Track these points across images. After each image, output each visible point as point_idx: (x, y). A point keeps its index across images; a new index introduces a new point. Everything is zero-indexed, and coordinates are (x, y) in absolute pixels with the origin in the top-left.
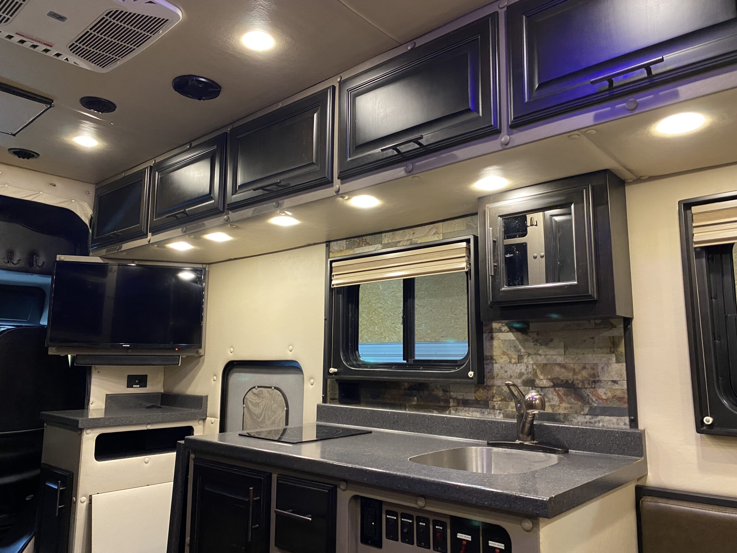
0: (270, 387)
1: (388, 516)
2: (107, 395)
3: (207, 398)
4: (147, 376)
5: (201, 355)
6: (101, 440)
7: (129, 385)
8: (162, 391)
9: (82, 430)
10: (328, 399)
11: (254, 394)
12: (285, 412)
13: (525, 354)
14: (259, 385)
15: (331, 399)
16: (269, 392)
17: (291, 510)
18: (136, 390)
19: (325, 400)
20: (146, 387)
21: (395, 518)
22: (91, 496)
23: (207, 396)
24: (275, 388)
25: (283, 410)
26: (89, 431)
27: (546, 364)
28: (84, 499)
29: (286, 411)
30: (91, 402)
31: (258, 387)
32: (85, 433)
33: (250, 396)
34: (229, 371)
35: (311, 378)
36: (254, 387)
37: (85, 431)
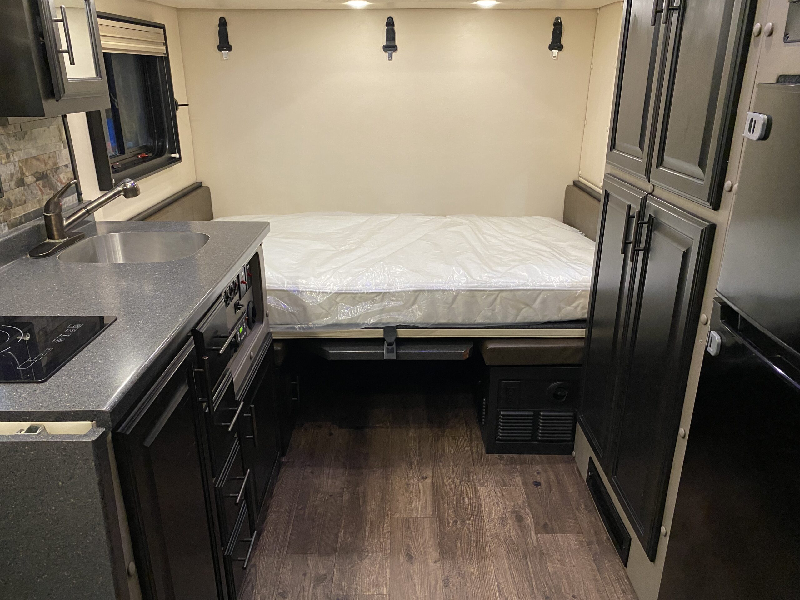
13: (10, 151)
27: (27, 160)
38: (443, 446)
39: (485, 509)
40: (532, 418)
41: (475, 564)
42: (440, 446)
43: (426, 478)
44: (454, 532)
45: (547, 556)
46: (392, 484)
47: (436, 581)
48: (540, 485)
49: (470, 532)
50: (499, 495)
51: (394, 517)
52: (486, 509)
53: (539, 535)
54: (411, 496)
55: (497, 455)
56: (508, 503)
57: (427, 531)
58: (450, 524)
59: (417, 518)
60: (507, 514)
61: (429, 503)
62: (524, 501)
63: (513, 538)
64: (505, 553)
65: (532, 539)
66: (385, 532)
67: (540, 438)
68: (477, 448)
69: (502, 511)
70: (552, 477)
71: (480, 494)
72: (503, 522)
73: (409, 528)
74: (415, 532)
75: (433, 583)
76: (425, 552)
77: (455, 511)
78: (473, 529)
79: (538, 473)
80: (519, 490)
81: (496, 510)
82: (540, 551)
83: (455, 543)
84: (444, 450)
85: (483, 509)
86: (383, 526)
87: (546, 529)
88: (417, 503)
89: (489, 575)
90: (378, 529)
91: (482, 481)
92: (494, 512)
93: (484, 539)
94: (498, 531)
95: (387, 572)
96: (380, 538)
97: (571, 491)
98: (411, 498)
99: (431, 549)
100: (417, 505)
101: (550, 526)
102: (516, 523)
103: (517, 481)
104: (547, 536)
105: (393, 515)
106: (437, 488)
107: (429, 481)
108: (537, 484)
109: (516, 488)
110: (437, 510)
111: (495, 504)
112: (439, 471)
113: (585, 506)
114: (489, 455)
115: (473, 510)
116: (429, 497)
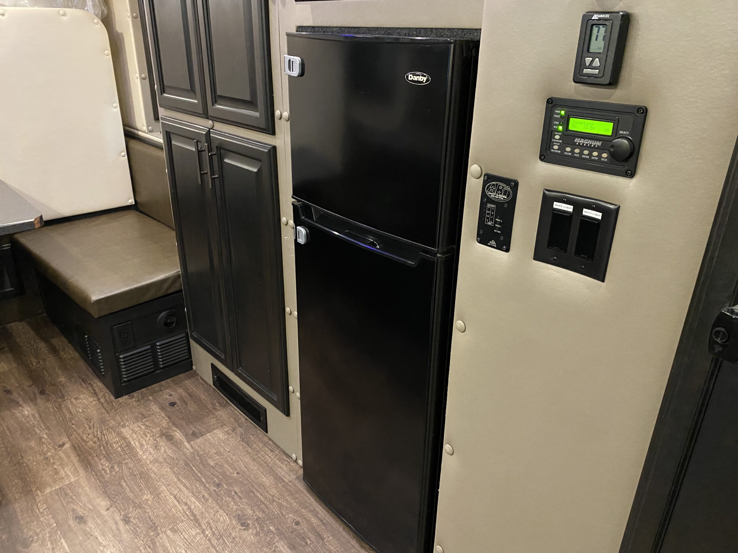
38: (68, 409)
39: (135, 444)
40: (150, 351)
41: (147, 491)
42: (65, 411)
43: (64, 444)
44: (115, 476)
45: (205, 455)
46: (27, 466)
47: (116, 523)
48: (176, 404)
49: (130, 468)
50: (143, 427)
51: (45, 493)
52: (137, 444)
53: (192, 443)
54: (56, 467)
55: (126, 397)
56: (154, 430)
57: (87, 489)
58: (108, 472)
59: (72, 482)
60: (157, 439)
61: (77, 464)
62: (168, 423)
63: (171, 455)
64: (169, 470)
65: (187, 448)
66: (41, 510)
67: (161, 366)
68: (105, 398)
69: (151, 439)
70: (184, 394)
71: (125, 434)
72: (156, 447)
73: (66, 494)
74: (74, 495)
75: (114, 527)
76: (93, 506)
77: (107, 459)
78: (131, 465)
79: (170, 395)
80: (159, 415)
81: (145, 441)
82: (198, 454)
83: (120, 484)
84: (70, 413)
85: (134, 445)
86: (37, 507)
87: (195, 435)
88: (64, 470)
89: (163, 493)
90: (32, 510)
91: (122, 423)
92: (145, 443)
93: (145, 468)
94: (155, 456)
95: (62, 543)
96: (38, 518)
97: (203, 397)
98: (56, 469)
99: (98, 501)
100: (65, 472)
101: (198, 432)
102: (168, 443)
103: (155, 409)
104: (198, 441)
105: (44, 492)
106: (79, 448)
107: (68, 446)
108: (173, 404)
109: (156, 416)
110: (89, 467)
111: (143, 436)
112: (75, 433)
113: (219, 404)
114: (119, 399)
115: (124, 450)
116: (75, 459)
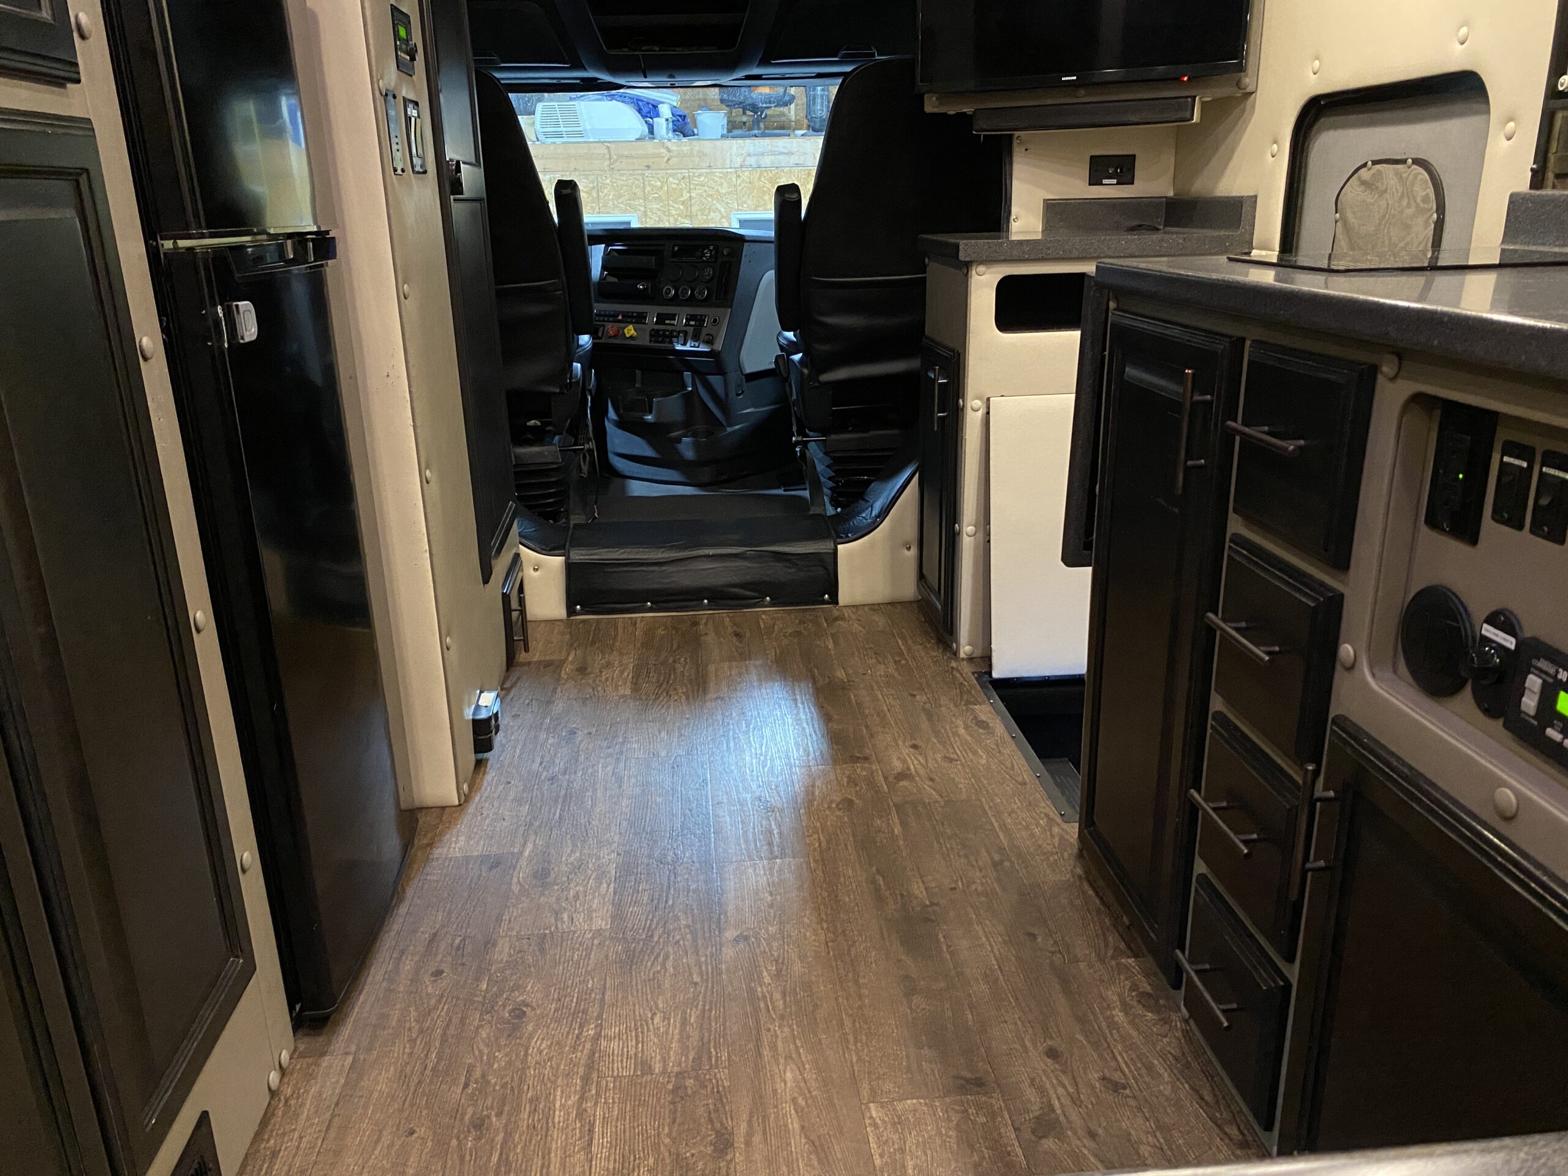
0: (1403, 162)
1: (1506, 459)
2: (1045, 201)
3: (1256, 201)
4: (1134, 156)
5: (1248, 90)
6: (1007, 289)
7: (1095, 180)
8: (1171, 194)
9: (968, 265)
10: (1550, 176)
11: (1363, 183)
12: (1433, 226)
14: (1375, 158)
15: (1558, 176)
16: (1399, 176)
17: (1266, 428)
18: (1110, 190)
19: (1538, 179)
20: (1133, 183)
21: (1525, 465)
22: (988, 399)
23: (1255, 198)
24: (1416, 161)
25: (1427, 222)
26: (981, 269)
28: (977, 403)
29: (1436, 223)
30: (1013, 217)
31: (1375, 163)
32: (974, 272)
33: (1354, 191)
34: (1311, 126)
35: (1510, 120)
36: (1365, 165)
37: (974, 268)
43: (736, 940)
111: (581, 897)
116: (729, 901)
